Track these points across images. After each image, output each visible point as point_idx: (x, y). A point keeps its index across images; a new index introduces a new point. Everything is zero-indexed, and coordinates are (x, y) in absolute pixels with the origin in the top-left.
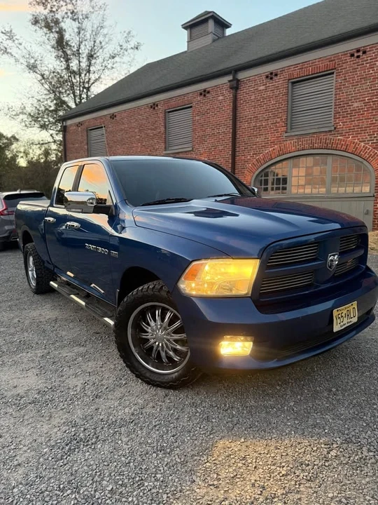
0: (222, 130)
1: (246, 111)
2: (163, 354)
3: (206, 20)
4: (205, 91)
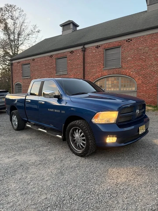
0: (79, 66)
1: (88, 60)
2: (80, 145)
3: (69, 24)
4: (72, 51)
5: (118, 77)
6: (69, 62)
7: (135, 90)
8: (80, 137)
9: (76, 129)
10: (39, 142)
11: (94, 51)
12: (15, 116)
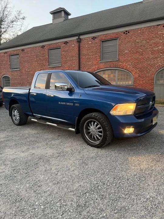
0: (74, 58)
1: (84, 52)
2: (95, 137)
3: (61, 11)
4: (66, 42)
5: (114, 71)
6: (63, 53)
7: (132, 84)
8: (96, 129)
9: (91, 122)
10: (48, 136)
11: (90, 43)
12: (15, 110)
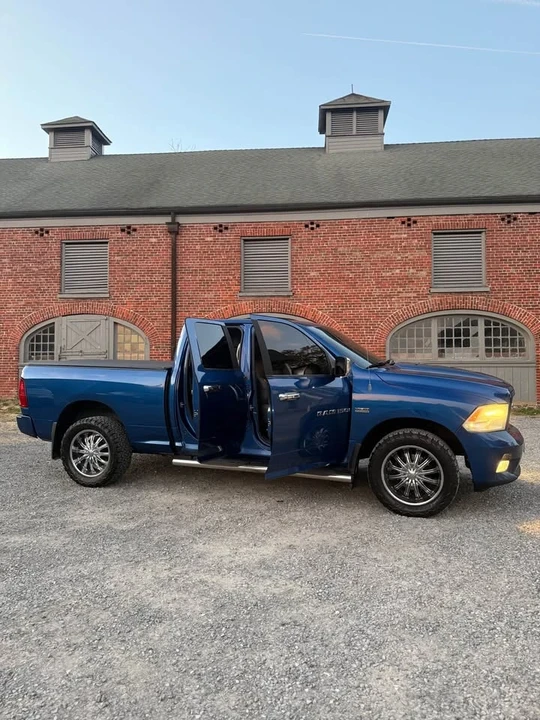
0: (156, 277)
4: (129, 227)
11: (209, 239)
